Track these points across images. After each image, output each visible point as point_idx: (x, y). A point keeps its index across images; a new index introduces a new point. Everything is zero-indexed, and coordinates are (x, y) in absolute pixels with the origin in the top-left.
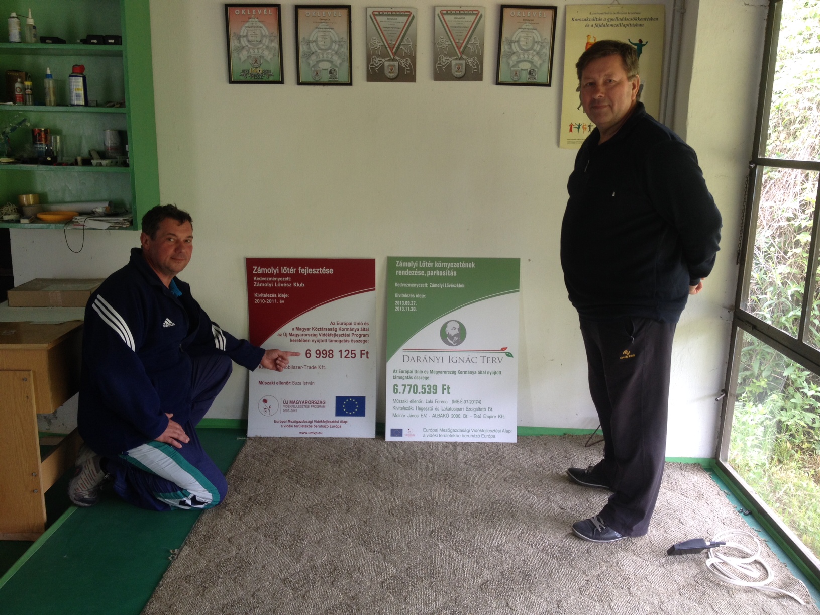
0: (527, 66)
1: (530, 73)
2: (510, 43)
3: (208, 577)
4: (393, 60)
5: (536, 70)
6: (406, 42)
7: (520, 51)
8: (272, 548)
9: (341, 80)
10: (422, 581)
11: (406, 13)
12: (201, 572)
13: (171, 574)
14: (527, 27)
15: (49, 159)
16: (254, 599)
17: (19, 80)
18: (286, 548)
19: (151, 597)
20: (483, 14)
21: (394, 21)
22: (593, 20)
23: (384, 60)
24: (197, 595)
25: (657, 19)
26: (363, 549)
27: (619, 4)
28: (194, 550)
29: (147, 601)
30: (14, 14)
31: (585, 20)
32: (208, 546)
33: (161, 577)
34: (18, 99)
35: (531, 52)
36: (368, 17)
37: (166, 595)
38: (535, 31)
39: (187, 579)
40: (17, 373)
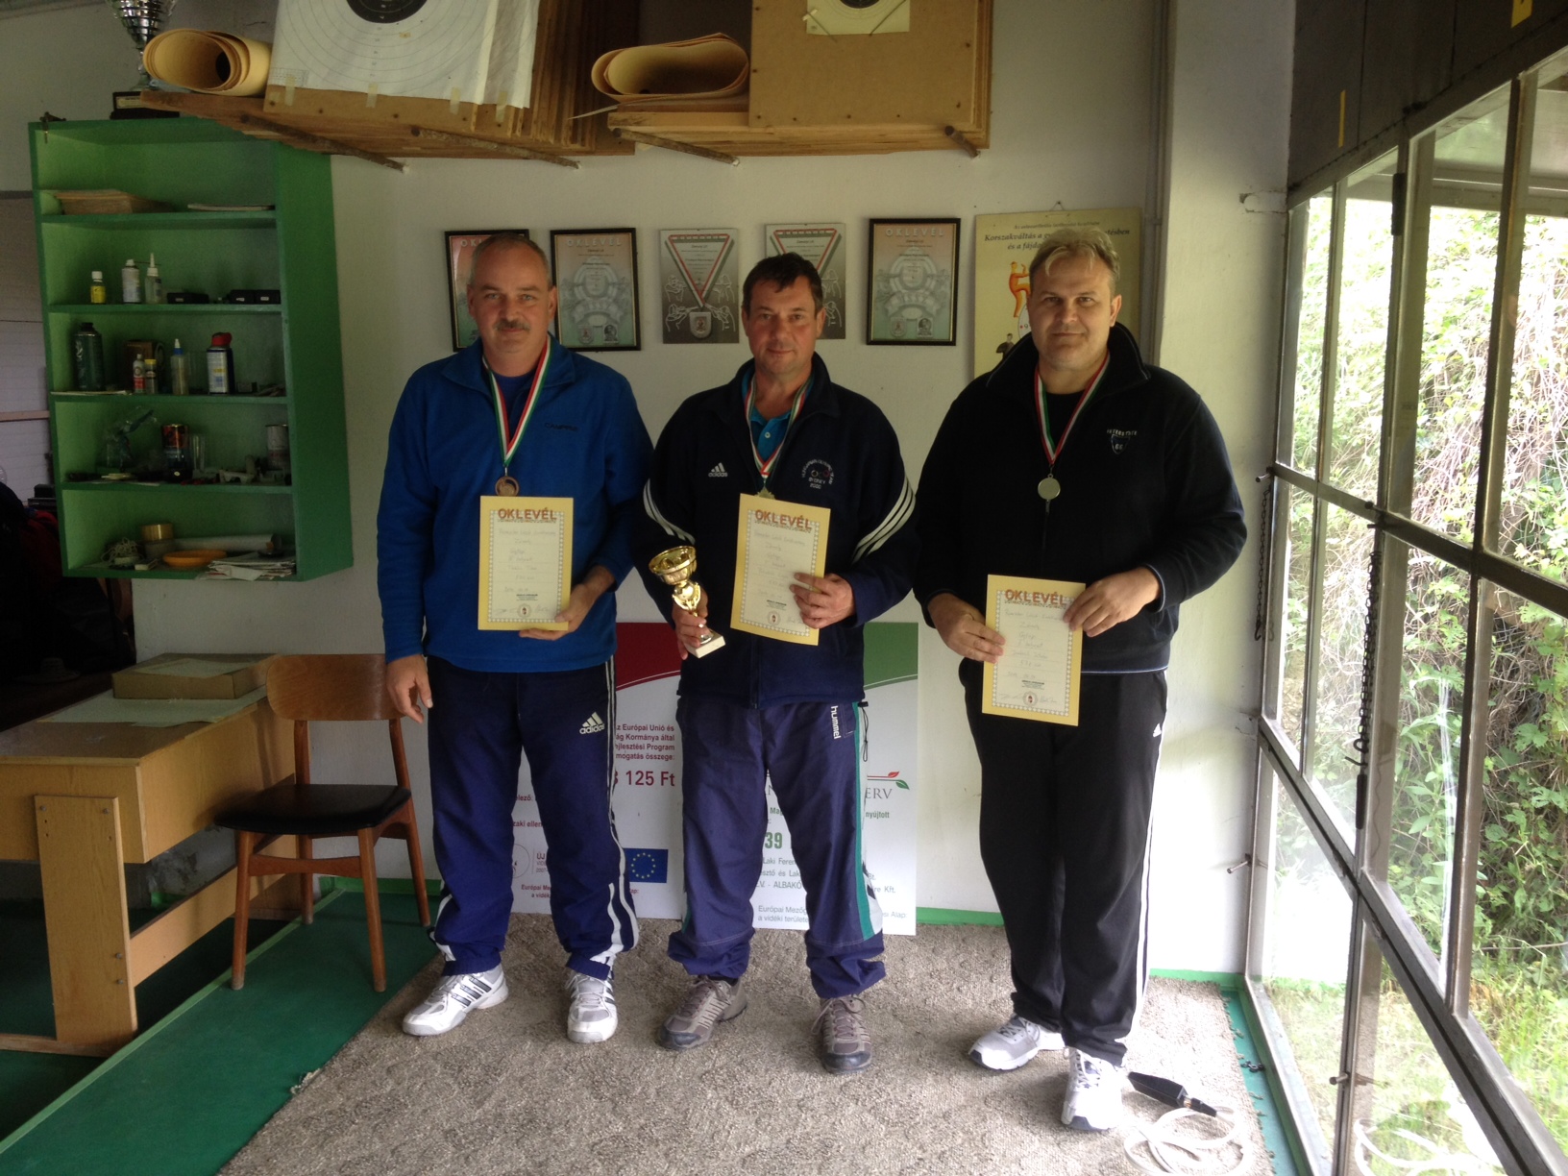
0: (915, 314)
1: (921, 325)
2: (887, 278)
3: (338, 1122)
4: (703, 309)
5: (931, 319)
6: (721, 282)
7: (904, 291)
8: (449, 1085)
9: (624, 342)
10: (657, 1145)
11: (721, 237)
12: (330, 1113)
13: (287, 1114)
14: (914, 253)
15: (177, 474)
16: (392, 1156)
17: (139, 356)
18: (470, 1086)
19: (246, 1144)
20: (842, 235)
21: (703, 249)
22: (1020, 238)
23: (688, 310)
24: (313, 1145)
25: (1128, 232)
26: (586, 1093)
27: (1063, 210)
28: (333, 1081)
29: (239, 1150)
30: (130, 262)
31: (1007, 238)
32: (353, 1076)
33: (271, 1117)
34: (136, 384)
35: (921, 291)
36: (664, 246)
37: (268, 1142)
38: (926, 258)
39: (307, 1123)
40: (96, 800)
